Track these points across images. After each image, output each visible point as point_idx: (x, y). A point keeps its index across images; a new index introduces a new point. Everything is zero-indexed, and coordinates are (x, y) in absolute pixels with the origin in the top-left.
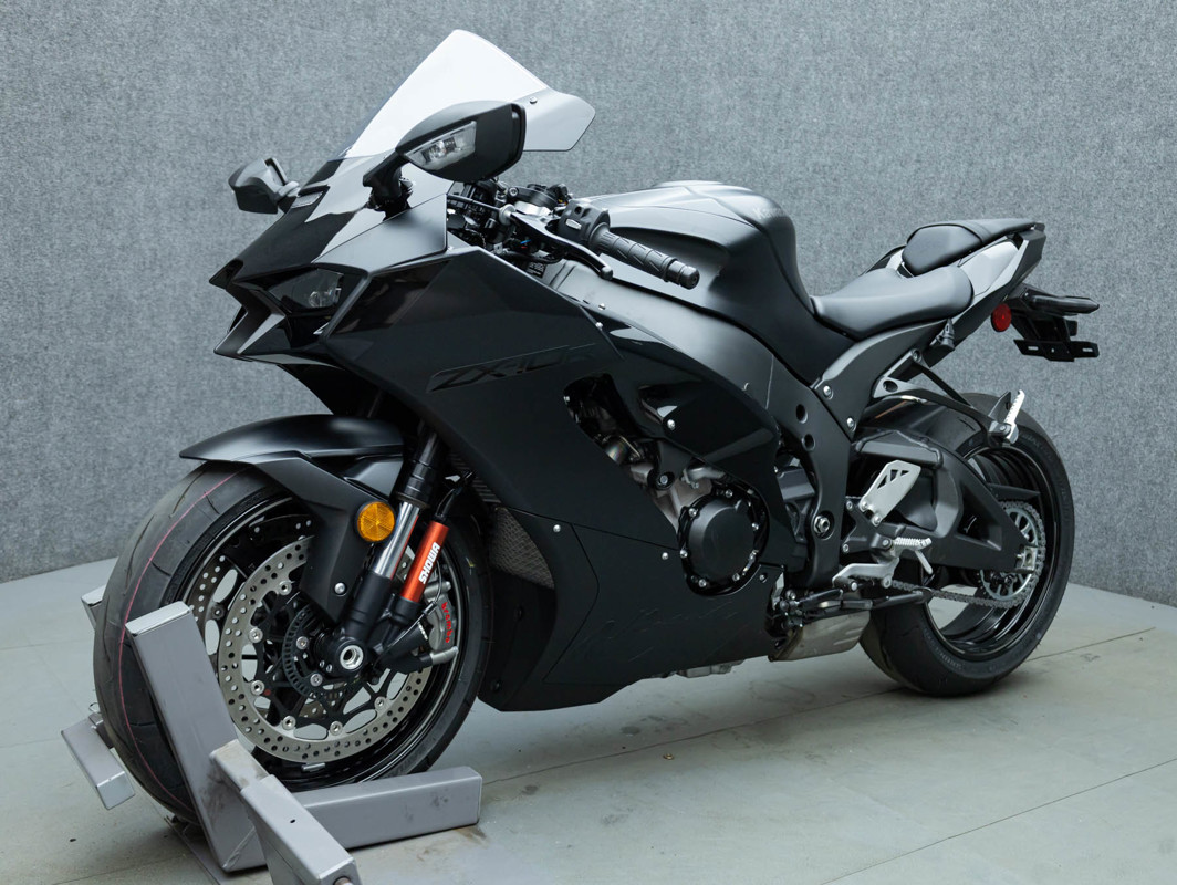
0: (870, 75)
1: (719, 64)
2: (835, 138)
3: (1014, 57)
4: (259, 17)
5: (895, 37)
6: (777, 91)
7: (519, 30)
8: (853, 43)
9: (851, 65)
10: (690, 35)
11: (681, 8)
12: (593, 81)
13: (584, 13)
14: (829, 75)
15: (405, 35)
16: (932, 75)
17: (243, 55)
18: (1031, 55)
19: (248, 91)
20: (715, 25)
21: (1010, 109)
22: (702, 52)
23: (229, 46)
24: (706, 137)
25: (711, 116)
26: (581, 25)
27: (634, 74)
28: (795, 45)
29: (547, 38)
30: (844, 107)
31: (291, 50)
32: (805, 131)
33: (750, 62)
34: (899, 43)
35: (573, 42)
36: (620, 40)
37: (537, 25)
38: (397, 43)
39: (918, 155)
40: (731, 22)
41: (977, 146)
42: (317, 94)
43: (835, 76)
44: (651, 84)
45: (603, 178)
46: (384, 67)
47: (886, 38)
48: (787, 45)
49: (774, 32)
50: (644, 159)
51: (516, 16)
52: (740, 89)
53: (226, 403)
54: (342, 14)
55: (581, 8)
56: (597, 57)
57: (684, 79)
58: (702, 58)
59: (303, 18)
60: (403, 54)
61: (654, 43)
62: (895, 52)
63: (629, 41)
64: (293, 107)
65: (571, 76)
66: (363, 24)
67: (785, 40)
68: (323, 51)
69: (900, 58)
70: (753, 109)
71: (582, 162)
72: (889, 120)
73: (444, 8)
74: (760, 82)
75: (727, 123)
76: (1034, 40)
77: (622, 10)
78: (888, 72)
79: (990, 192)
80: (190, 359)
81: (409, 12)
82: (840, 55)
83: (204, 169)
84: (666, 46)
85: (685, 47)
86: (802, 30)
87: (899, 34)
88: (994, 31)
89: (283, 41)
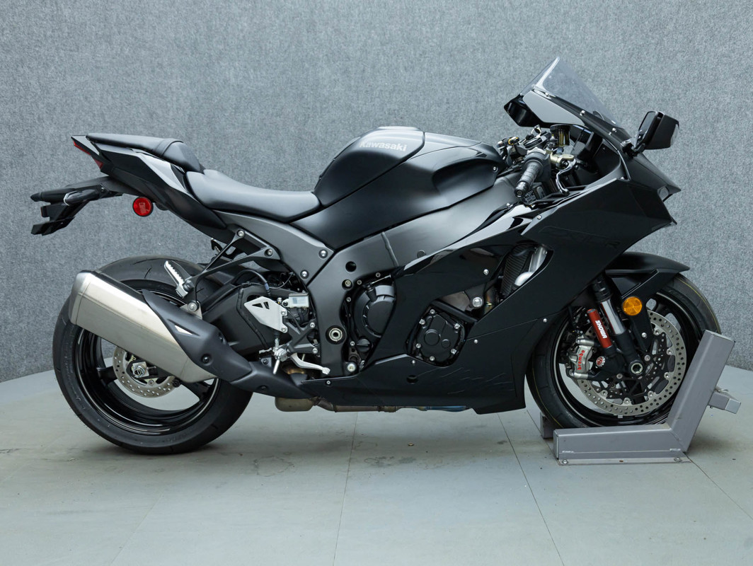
0: (415, 55)
1: (326, 55)
2: (399, 93)
3: (495, 38)
4: (36, 46)
5: (427, 32)
6: (362, 69)
7: (204, 44)
8: (403, 37)
9: (403, 50)
10: (308, 40)
11: (300, 24)
12: (252, 71)
13: (242, 31)
14: (392, 57)
15: (132, 51)
16: (450, 52)
17: (28, 71)
18: (504, 37)
19: (33, 92)
20: (321, 32)
21: (496, 69)
22: (315, 49)
23: (18, 66)
24: (324, 99)
25: (325, 86)
26: (241, 38)
27: (276, 65)
28: (370, 41)
29: (221, 47)
30: (402, 75)
31: (59, 65)
32: (381, 91)
33: (345, 53)
34: (429, 35)
35: (238, 48)
36: (266, 45)
37: (214, 40)
38: (127, 56)
39: (448, 100)
40: (331, 30)
41: (479, 91)
42: (79, 91)
43: (395, 57)
44: (288, 70)
45: (264, 128)
46: (120, 72)
47: (422, 33)
48: (365, 41)
49: (357, 33)
50: (288, 115)
51: (200, 35)
52: (340, 69)
54: (89, 41)
55: (240, 28)
56: (253, 56)
57: (307, 65)
58: (316, 52)
59: (64, 45)
60: (133, 63)
61: (286, 45)
62: (427, 41)
63: (271, 45)
64: (64, 101)
65: (238, 69)
66: (104, 47)
67: (363, 38)
68: (80, 65)
69: (431, 44)
70: (350, 80)
71: (251, 120)
72: (428, 81)
73: (155, 33)
74: (352, 64)
75: (335, 90)
76: (504, 28)
77: (265, 27)
78: (424, 52)
79: (490, 118)
81: (133, 37)
82: (396, 45)
83: (9, 143)
84: (294, 47)
85: (305, 47)
86: (373, 31)
87: (429, 30)
88: (482, 25)
89: (53, 61)
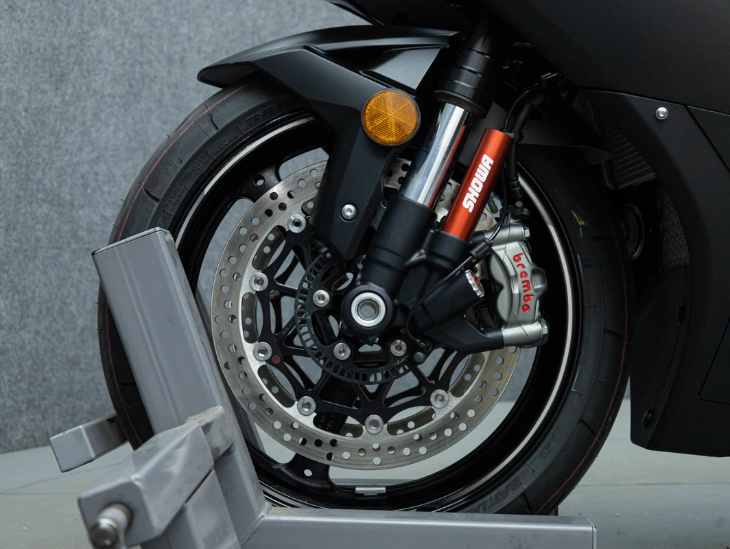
53: (66, 256)
80: (22, 194)
